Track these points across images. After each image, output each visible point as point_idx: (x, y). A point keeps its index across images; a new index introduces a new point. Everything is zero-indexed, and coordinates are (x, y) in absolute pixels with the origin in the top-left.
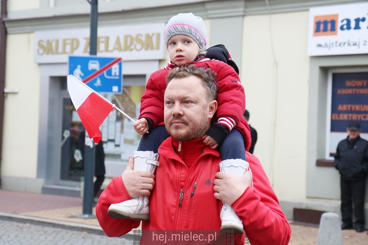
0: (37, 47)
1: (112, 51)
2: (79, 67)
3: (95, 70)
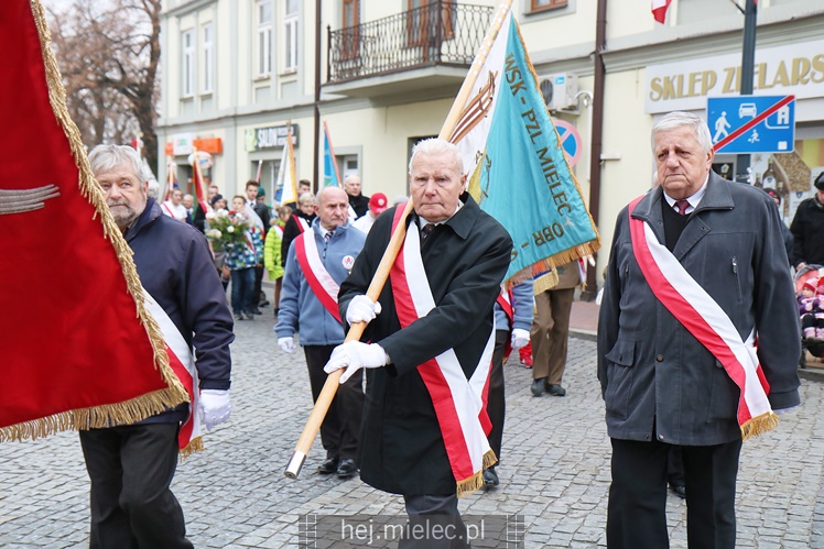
0: (650, 89)
1: (771, 86)
2: (724, 114)
3: (751, 117)
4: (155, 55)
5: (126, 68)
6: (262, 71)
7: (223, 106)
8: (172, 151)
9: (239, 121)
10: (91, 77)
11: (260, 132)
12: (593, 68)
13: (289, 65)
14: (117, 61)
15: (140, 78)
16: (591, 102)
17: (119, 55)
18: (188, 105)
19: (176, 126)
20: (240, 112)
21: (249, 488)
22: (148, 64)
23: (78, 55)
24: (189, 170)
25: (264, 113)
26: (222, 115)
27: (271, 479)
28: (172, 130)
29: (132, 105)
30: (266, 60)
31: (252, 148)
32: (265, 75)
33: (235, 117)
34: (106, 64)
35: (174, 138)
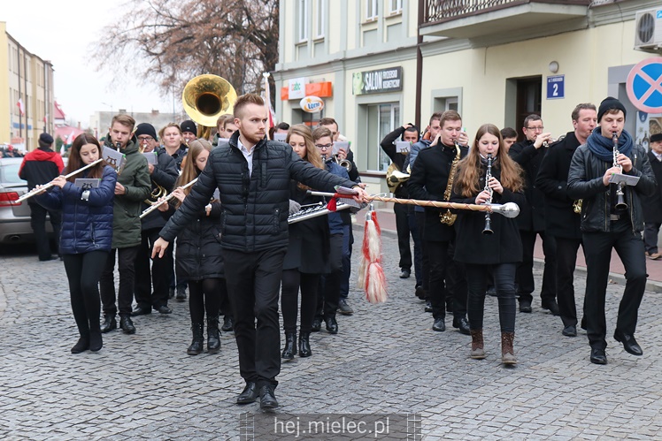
6: (370, 13)
7: (334, 50)
8: (287, 96)
9: (348, 65)
11: (367, 75)
13: (395, 6)
18: (302, 50)
19: (291, 71)
20: (348, 56)
24: (302, 115)
25: (371, 56)
26: (332, 60)
28: (288, 75)
31: (359, 92)
32: (372, 18)
33: (344, 61)
35: (289, 82)
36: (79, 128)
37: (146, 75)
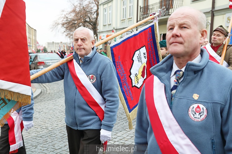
0: (227, 20)
4: (97, 15)
5: (91, 18)
6: (123, 18)
7: (114, 26)
8: (101, 38)
9: (117, 30)
10: (82, 20)
12: (211, 15)
13: (130, 16)
14: (88, 16)
15: (94, 20)
16: (210, 24)
17: (89, 15)
18: (105, 27)
19: (102, 32)
20: (118, 28)
21: (118, 122)
22: (96, 17)
23: (80, 15)
27: (124, 120)
28: (101, 33)
29: (92, 27)
30: (124, 15)
32: (124, 19)
34: (86, 17)
35: (102, 35)
36: (42, 46)
37: (63, 33)
